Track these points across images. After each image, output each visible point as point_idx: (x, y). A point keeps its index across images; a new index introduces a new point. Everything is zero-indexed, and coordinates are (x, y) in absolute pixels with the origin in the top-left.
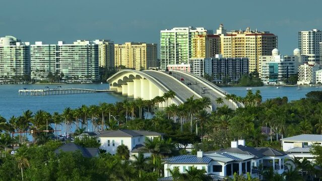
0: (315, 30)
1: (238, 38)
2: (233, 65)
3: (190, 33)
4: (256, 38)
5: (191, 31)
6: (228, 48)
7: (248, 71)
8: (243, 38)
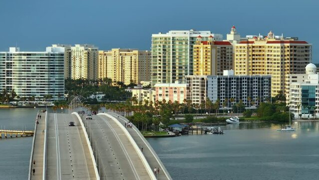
1: (257, 47)
2: (248, 85)
3: (192, 38)
4: (282, 47)
5: (193, 35)
6: (242, 61)
7: (270, 91)
8: (264, 47)
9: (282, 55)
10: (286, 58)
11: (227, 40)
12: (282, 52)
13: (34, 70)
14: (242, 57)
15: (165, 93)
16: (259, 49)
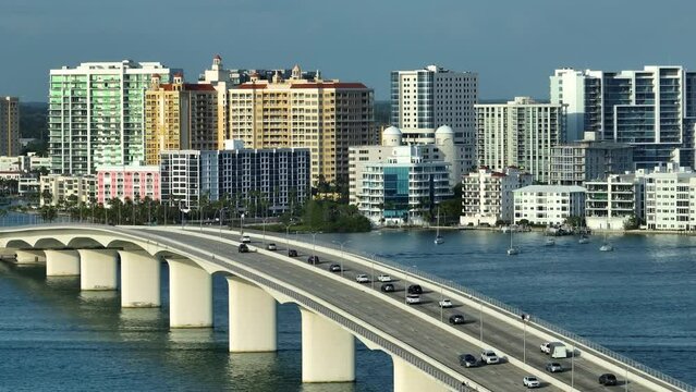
0: (433, 68)
1: (272, 95)
2: (271, 166)
3: (127, 77)
4: (321, 96)
5: (129, 71)
6: (245, 120)
8: (285, 95)
9: (321, 111)
10: (329, 114)
11: (207, 82)
12: (321, 103)
14: (246, 113)
15: (117, 183)
16: (275, 99)
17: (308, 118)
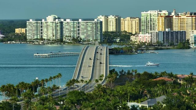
1: (182, 18)
2: (176, 35)
3: (158, 14)
4: (192, 19)
5: (159, 13)
6: (176, 24)
7: (185, 38)
8: (185, 18)
9: (192, 22)
10: (194, 23)
11: (172, 15)
12: (192, 20)
13: (89, 29)
14: (176, 23)
15: (143, 38)
16: (183, 19)
17: (189, 24)
